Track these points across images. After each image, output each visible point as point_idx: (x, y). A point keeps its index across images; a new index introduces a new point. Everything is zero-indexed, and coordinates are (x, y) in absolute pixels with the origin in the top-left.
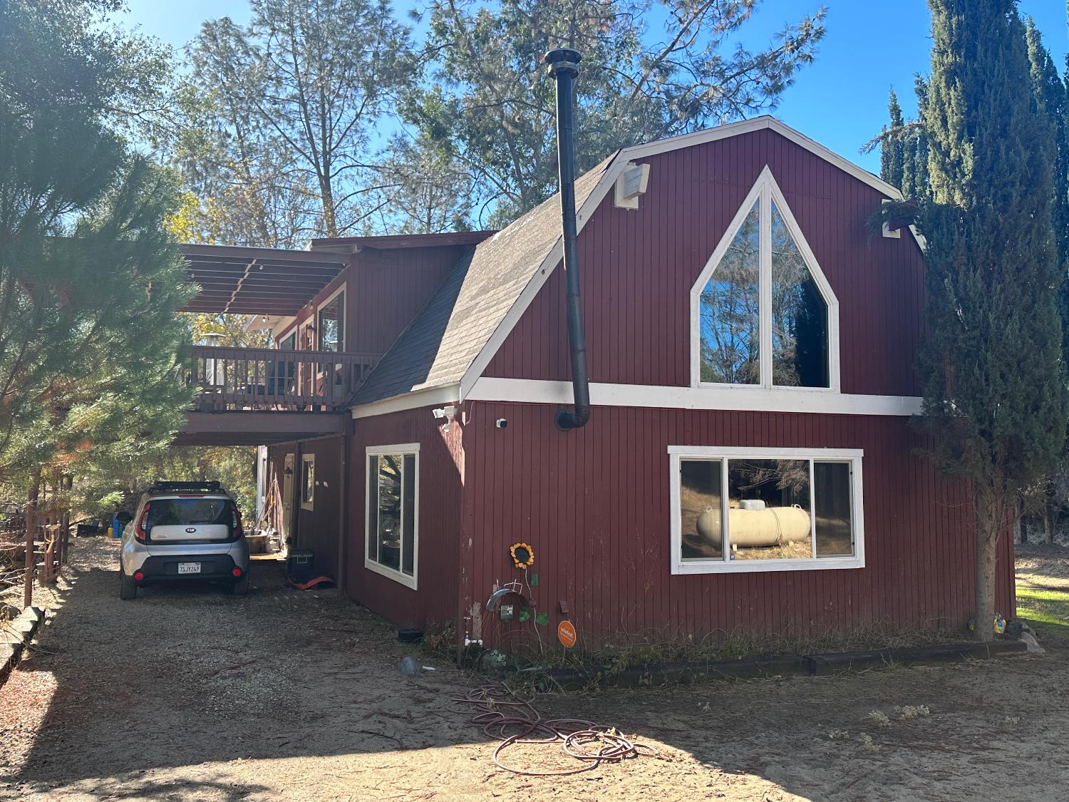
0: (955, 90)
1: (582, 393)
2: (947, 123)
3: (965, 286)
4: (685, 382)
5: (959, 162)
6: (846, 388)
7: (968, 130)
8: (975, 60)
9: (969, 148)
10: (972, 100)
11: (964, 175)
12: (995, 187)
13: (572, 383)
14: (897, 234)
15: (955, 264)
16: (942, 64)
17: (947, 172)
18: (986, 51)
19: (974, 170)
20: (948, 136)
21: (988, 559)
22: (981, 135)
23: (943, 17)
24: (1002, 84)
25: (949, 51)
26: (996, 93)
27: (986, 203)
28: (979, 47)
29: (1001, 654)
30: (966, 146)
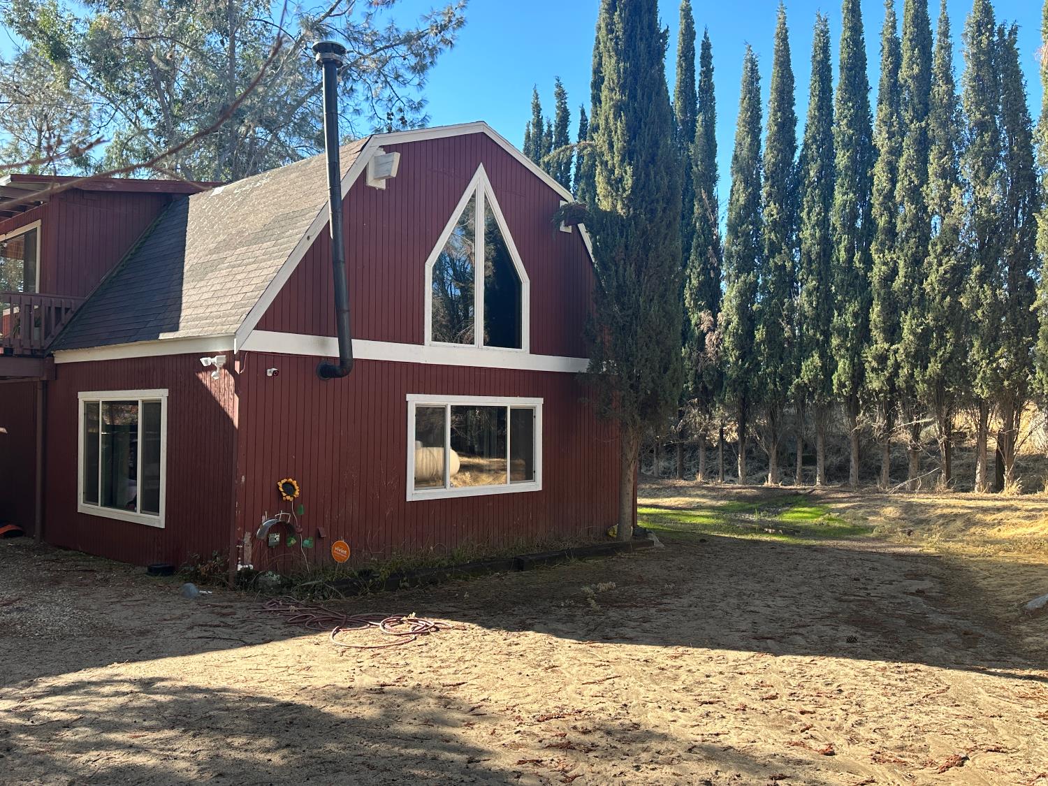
0: (621, 122)
1: (345, 348)
2: (613, 147)
3: (624, 276)
4: (420, 341)
5: (621, 180)
6: (533, 351)
7: (628, 155)
8: (636, 100)
9: (629, 170)
10: (633, 132)
11: (624, 190)
12: (646, 202)
13: (337, 339)
14: (569, 230)
15: (617, 259)
16: (611, 99)
17: (611, 185)
18: (643, 95)
19: (632, 188)
20: (613, 158)
21: (629, 480)
22: (638, 161)
23: (613, 61)
24: (653, 123)
25: (617, 90)
26: (649, 129)
27: (639, 214)
28: (639, 91)
29: (639, 549)
30: (627, 168)
